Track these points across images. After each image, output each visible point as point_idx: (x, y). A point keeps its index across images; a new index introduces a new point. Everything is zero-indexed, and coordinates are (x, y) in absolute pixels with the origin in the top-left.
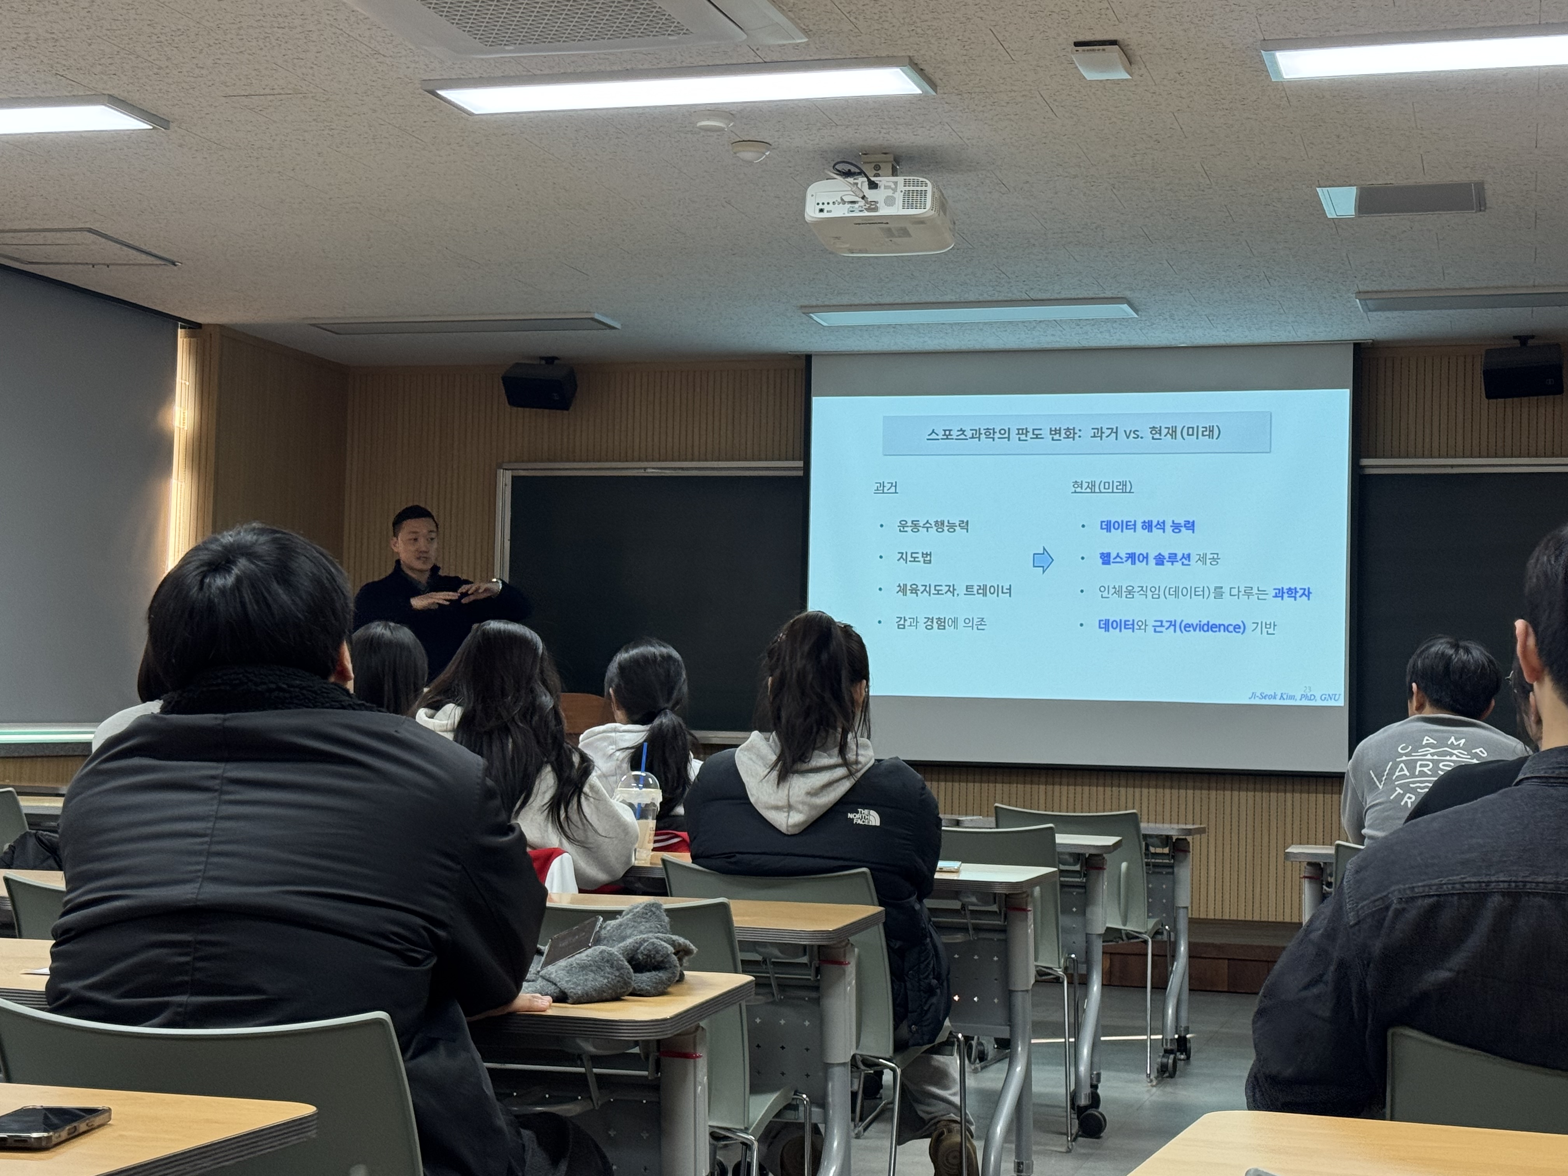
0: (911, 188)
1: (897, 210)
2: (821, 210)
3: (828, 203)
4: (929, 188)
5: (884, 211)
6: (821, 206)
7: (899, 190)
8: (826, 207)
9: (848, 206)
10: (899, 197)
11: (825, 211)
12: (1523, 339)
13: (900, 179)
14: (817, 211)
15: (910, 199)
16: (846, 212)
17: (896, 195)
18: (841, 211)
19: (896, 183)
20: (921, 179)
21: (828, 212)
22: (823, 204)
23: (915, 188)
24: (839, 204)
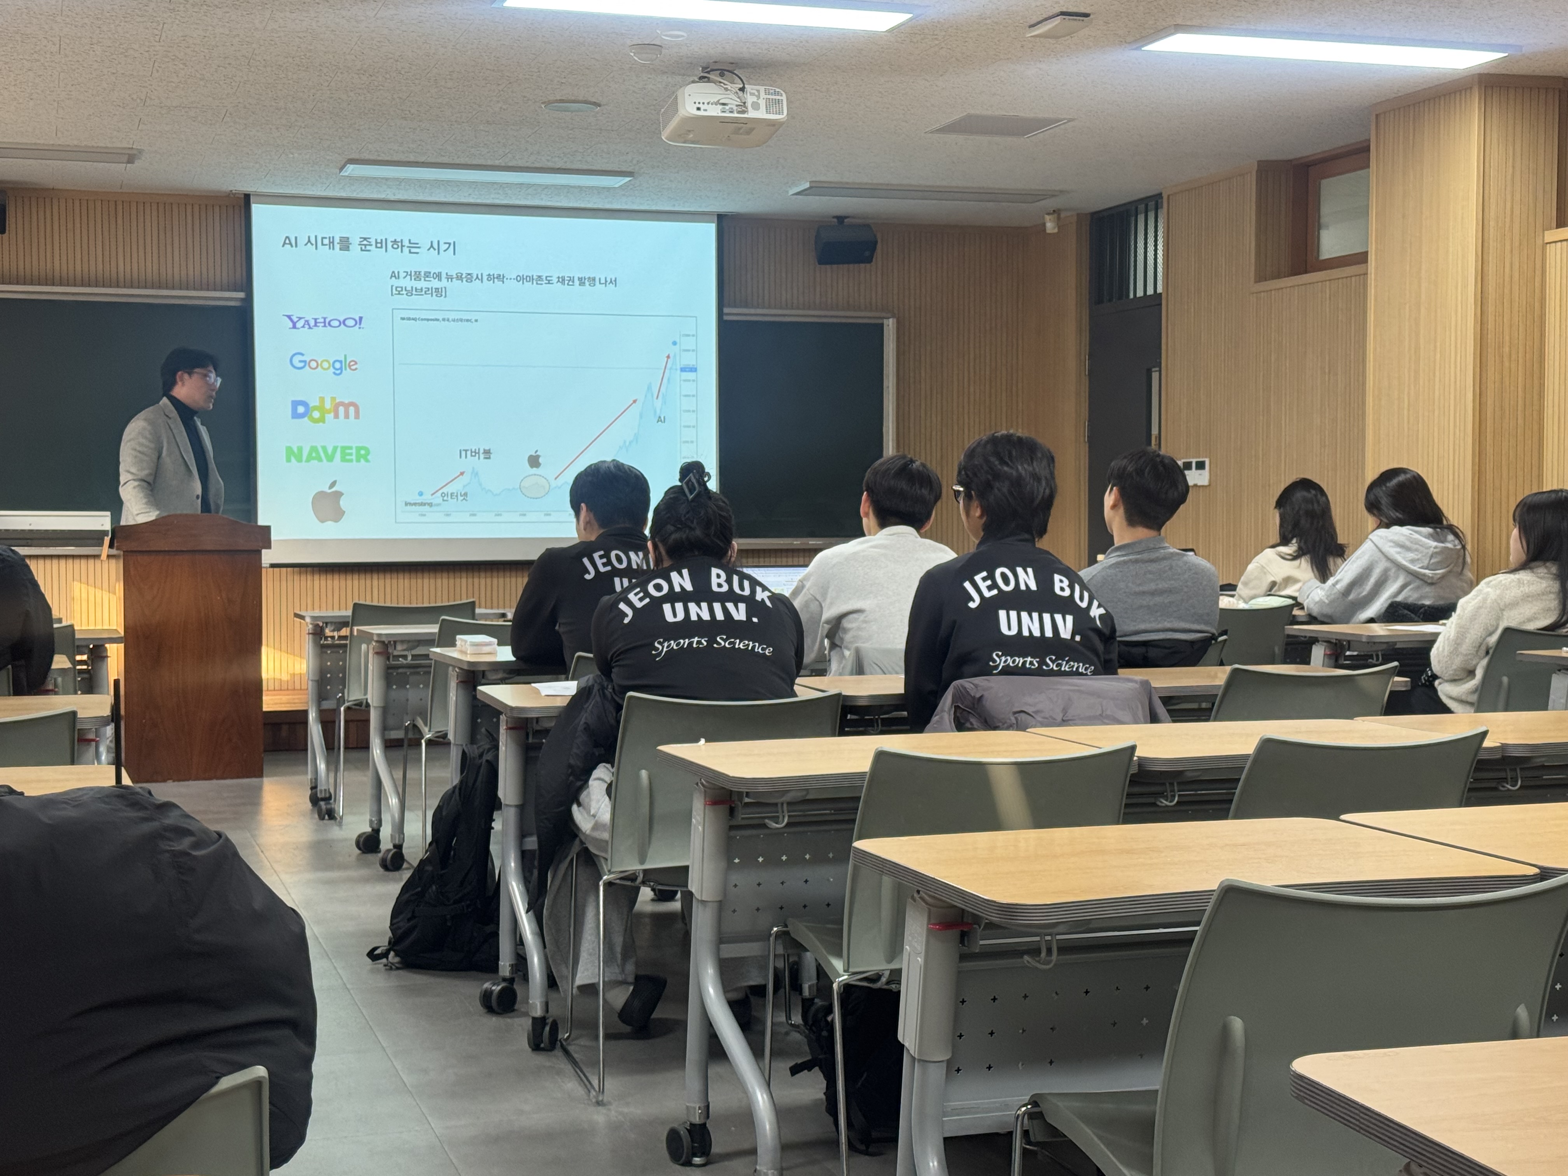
0: (770, 97)
1: (761, 114)
2: (699, 109)
3: (703, 103)
4: (784, 98)
5: (752, 114)
6: (697, 105)
7: (762, 98)
8: (701, 106)
9: (721, 107)
10: (762, 103)
11: (702, 109)
12: (841, 219)
13: (762, 89)
14: (695, 109)
15: (772, 105)
16: (719, 112)
17: (759, 101)
18: (715, 111)
19: (758, 91)
20: (777, 90)
21: (705, 110)
22: (699, 103)
23: (774, 97)
24: (712, 104)
